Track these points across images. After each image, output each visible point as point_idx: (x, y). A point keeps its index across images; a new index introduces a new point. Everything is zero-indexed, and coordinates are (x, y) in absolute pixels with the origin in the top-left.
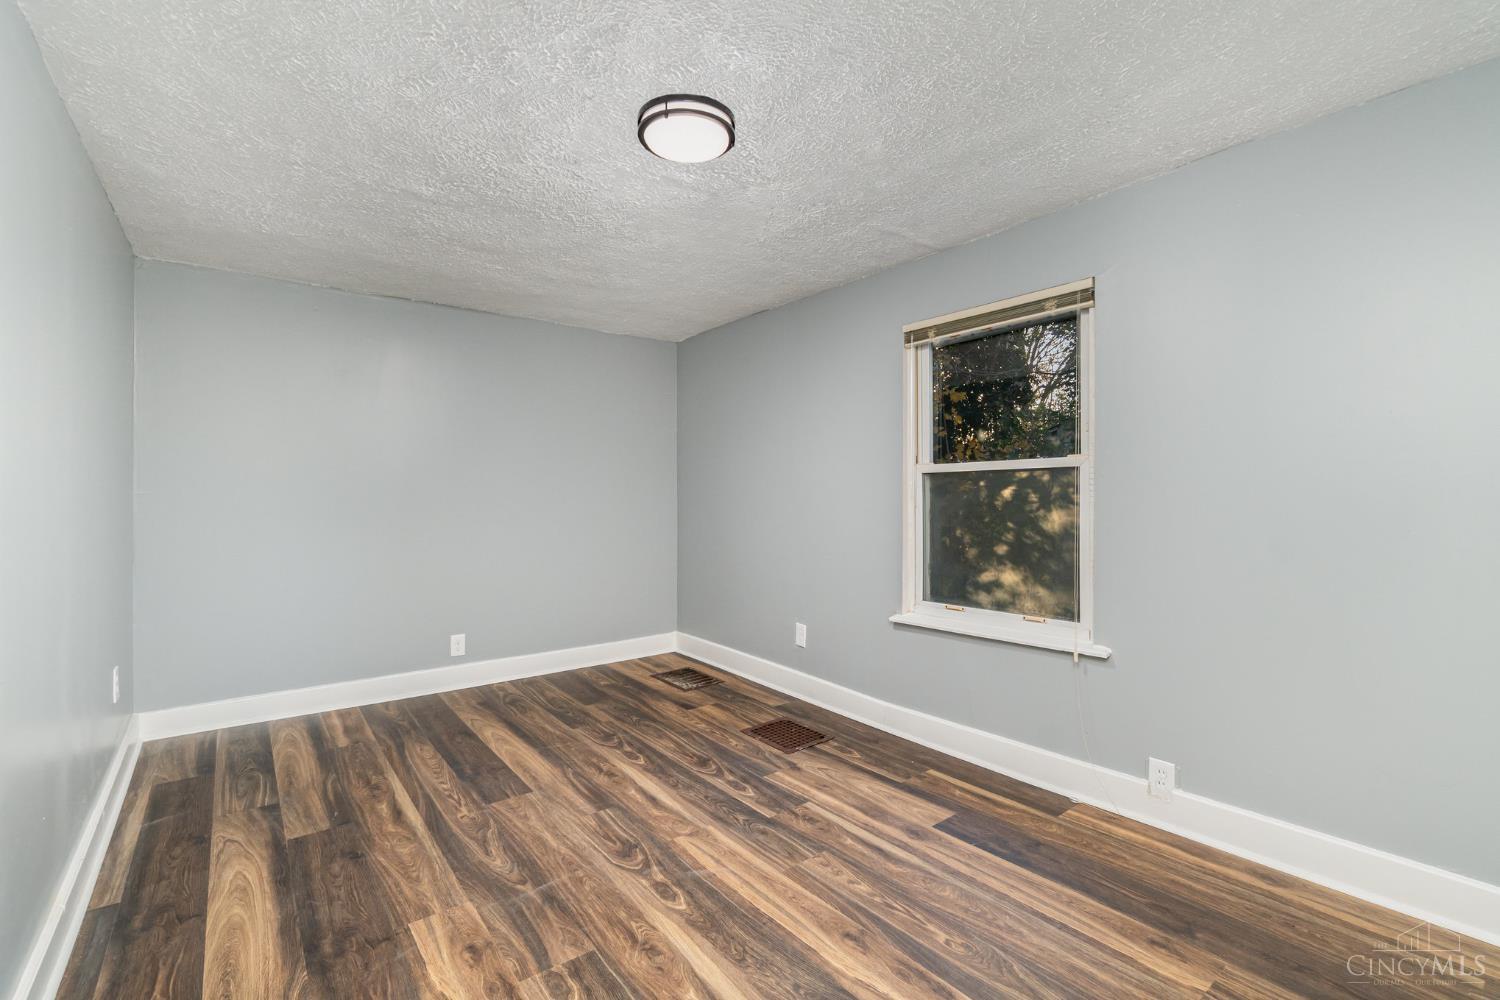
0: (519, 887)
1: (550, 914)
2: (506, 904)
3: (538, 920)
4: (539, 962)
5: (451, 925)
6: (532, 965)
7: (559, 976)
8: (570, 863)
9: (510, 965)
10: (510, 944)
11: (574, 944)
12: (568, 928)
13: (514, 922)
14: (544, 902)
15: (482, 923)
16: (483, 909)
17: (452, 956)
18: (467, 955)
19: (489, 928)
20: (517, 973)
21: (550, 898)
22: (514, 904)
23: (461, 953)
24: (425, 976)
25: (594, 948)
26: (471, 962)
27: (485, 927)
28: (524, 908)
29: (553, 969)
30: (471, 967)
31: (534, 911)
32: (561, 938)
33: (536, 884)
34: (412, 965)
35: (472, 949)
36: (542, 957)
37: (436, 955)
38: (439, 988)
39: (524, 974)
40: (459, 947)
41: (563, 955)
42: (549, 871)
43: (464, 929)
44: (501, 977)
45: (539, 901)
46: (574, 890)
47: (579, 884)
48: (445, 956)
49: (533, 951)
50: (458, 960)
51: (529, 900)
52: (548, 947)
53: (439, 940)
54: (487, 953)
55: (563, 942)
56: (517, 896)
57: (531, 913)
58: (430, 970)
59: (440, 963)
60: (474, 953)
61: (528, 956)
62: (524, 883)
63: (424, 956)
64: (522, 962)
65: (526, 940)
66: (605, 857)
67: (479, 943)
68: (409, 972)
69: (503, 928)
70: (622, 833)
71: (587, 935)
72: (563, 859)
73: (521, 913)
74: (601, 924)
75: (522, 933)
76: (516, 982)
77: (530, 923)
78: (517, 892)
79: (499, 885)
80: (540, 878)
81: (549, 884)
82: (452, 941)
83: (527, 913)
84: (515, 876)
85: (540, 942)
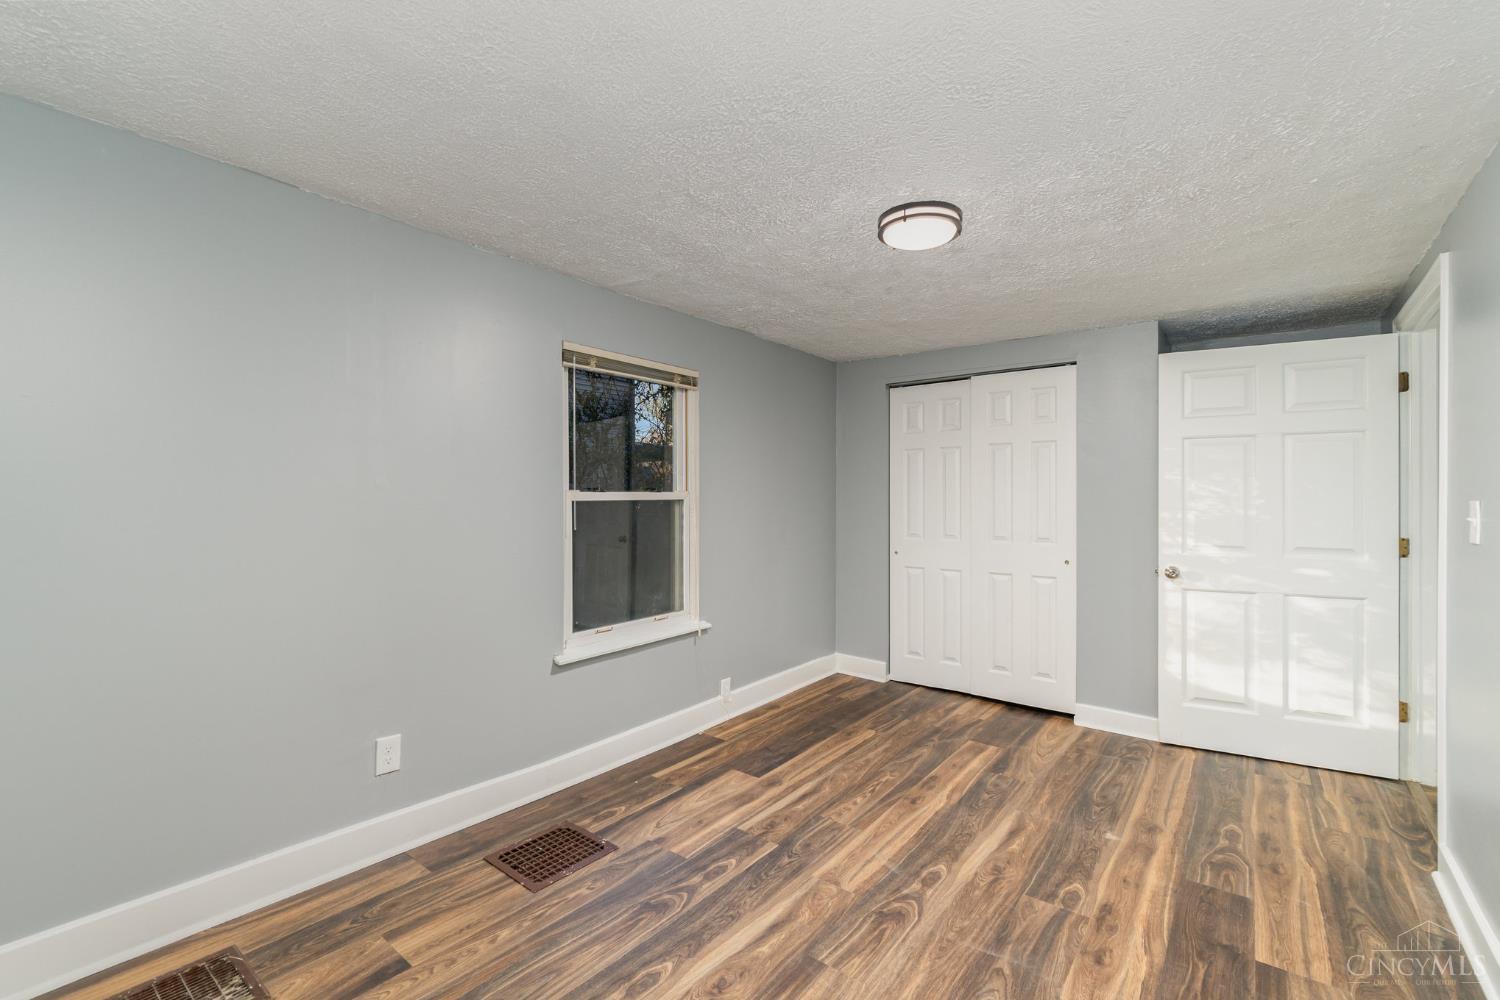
0: (1007, 971)
1: (1018, 931)
2: (1035, 967)
3: (1030, 936)
4: (1065, 917)
5: (1097, 992)
6: (1071, 919)
7: (1063, 901)
8: (941, 949)
9: (1085, 930)
10: (1069, 940)
11: (1032, 906)
12: (1020, 916)
13: (1048, 950)
14: (1009, 943)
15: (1071, 972)
16: (1057, 980)
17: (1118, 970)
18: (1107, 960)
19: (1071, 963)
20: (1086, 923)
21: (1000, 941)
22: (1029, 962)
23: (1110, 965)
24: (1149, 974)
25: (1024, 895)
26: (1108, 954)
27: (1072, 967)
28: (1027, 953)
29: (1062, 907)
30: (1111, 951)
31: (1024, 945)
32: (1034, 915)
33: (992, 959)
34: (1153, 991)
35: (1099, 961)
36: (1058, 920)
37: (1129, 981)
38: (1145, 959)
39: (1083, 919)
40: (1108, 970)
41: (1044, 910)
42: (966, 961)
43: (1089, 981)
44: (1098, 929)
45: (1010, 947)
46: (976, 930)
47: (965, 931)
48: (1123, 975)
49: (1061, 924)
50: (1116, 961)
51: (1015, 955)
52: (1048, 919)
53: (1117, 989)
54: (1094, 947)
55: (1036, 912)
56: (1019, 966)
57: (1028, 945)
58: (1142, 975)
59: (1131, 973)
60: (1100, 957)
61: (1067, 925)
62: (999, 972)
63: (1140, 990)
64: (1075, 925)
65: (1055, 933)
66: (913, 927)
67: (1089, 960)
68: (1160, 988)
69: (1060, 954)
70: (863, 930)
71: (1016, 903)
72: (939, 958)
73: (1035, 951)
74: (998, 901)
75: (1053, 940)
76: (1092, 920)
77: (1038, 941)
78: (1015, 970)
79: (1018, 990)
80: (982, 961)
81: (985, 951)
82: (1108, 979)
83: (1031, 947)
84: (997, 983)
85: (1049, 925)
